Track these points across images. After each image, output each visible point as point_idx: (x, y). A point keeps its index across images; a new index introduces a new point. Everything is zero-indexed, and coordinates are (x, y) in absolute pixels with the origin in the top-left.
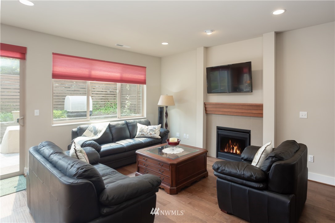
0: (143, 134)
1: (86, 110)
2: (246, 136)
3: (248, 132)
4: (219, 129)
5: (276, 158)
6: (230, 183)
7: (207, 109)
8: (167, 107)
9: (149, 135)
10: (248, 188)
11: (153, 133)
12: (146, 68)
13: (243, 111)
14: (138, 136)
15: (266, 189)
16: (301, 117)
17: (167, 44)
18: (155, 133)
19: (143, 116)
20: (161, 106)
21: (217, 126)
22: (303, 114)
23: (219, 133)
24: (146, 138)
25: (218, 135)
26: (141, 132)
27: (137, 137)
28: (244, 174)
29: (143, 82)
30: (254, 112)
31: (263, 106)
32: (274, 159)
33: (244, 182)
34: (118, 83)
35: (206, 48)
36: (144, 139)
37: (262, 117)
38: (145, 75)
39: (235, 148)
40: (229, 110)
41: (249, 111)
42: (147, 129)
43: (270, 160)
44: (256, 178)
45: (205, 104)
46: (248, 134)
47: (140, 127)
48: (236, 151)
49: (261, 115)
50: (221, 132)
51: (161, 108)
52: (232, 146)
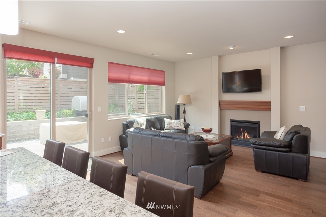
0: (171, 127)
1: (87, 110)
2: (257, 126)
3: (258, 123)
4: (232, 121)
5: (296, 132)
6: (265, 151)
7: (221, 106)
8: (185, 105)
9: (176, 127)
10: (278, 153)
11: (179, 126)
12: (165, 72)
13: (254, 107)
14: (167, 129)
15: (290, 151)
16: (300, 110)
17: (192, 54)
18: (181, 126)
19: (162, 113)
20: (178, 104)
21: (230, 120)
22: (302, 108)
23: (232, 125)
24: (174, 130)
25: (231, 127)
26: (169, 125)
27: (165, 130)
28: (275, 144)
29: (163, 84)
30: (263, 107)
31: (270, 102)
32: (294, 133)
33: (276, 149)
34: (145, 85)
35: (220, 57)
36: (173, 130)
37: (270, 111)
38: (164, 78)
39: (246, 134)
40: (241, 106)
41: (259, 107)
42: (174, 122)
43: (292, 134)
44: (284, 145)
45: (219, 102)
46: (258, 124)
47: (167, 121)
48: (247, 138)
49: (269, 109)
50: (234, 124)
51: (178, 105)
52: (243, 133)
